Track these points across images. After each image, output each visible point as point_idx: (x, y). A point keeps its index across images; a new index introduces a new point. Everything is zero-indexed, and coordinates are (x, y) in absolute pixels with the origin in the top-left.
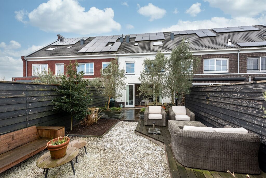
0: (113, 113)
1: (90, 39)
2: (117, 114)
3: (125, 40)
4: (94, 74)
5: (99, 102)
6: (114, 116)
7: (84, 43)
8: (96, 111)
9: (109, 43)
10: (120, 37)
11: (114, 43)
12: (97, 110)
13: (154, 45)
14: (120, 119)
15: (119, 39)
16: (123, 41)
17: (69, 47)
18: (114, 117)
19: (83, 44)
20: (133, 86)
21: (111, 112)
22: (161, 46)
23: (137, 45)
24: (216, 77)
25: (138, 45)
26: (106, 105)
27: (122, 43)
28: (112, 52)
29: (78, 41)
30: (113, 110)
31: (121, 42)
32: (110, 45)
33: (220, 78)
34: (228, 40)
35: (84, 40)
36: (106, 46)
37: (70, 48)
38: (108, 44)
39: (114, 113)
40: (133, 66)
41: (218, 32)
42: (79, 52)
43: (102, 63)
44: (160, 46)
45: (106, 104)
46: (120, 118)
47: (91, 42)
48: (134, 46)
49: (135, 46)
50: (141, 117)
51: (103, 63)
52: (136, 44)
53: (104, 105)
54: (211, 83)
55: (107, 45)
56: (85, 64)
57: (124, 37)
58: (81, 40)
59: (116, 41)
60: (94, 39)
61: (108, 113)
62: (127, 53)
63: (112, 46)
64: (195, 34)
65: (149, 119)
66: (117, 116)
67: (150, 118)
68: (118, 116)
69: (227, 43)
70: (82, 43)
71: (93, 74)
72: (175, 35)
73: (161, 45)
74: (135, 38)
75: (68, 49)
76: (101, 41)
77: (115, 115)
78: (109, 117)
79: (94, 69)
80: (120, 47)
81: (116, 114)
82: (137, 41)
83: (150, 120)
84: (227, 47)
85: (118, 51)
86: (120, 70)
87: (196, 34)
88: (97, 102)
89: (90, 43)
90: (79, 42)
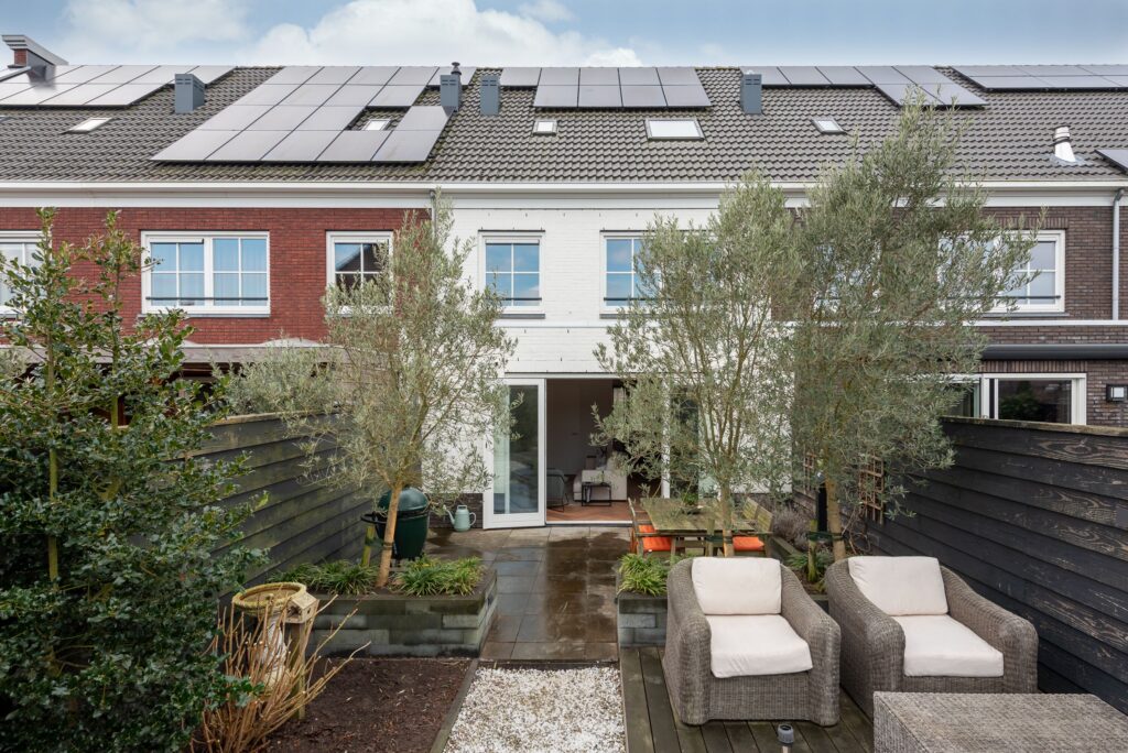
0: (426, 610)
1: (238, 82)
2: (459, 617)
3: (469, 98)
4: (273, 310)
5: (317, 516)
6: (429, 633)
7: (199, 102)
8: (297, 626)
9: (370, 111)
10: (443, 78)
11: (403, 110)
12: (305, 617)
13: (650, 140)
14: (475, 654)
15: (436, 88)
16: (461, 104)
17: (90, 124)
18: (431, 642)
19: (195, 108)
20: (535, 389)
21: (409, 607)
22: (697, 145)
23: (547, 135)
24: (1015, 341)
25: (554, 135)
26: (368, 551)
27: (453, 113)
28: (396, 164)
29: (158, 86)
30: (427, 585)
31: (447, 110)
32: (376, 125)
33: (1034, 345)
34: (1059, 130)
35: (196, 82)
36: (349, 128)
37: (97, 129)
38: (362, 114)
39: (432, 609)
40: (534, 263)
41: (987, 84)
42: (162, 156)
43: (329, 234)
44: (690, 145)
45: (368, 542)
46: (474, 647)
47: (249, 96)
48: (534, 139)
49: (540, 135)
50: (632, 631)
51: (332, 239)
52: (546, 126)
53: (354, 548)
54: (985, 376)
55: (356, 123)
56: (209, 241)
57: (465, 80)
58: (178, 77)
59: (417, 103)
60: (270, 80)
61: (383, 614)
62: (489, 178)
63: (390, 126)
64: (872, 88)
65: (717, 675)
66: (454, 635)
67: (720, 670)
68: (464, 629)
69: (1050, 149)
70: (184, 97)
71: (264, 309)
72: (766, 87)
73: (694, 140)
74: (532, 89)
75: (82, 137)
76: (316, 94)
77: (443, 628)
78: (392, 641)
79: (273, 275)
80: (441, 139)
81: (448, 620)
82: (544, 110)
83: (719, 679)
84: (1058, 171)
85: (434, 166)
86: (470, 293)
87: (878, 91)
88: (303, 523)
89: (242, 100)
90: (161, 90)
